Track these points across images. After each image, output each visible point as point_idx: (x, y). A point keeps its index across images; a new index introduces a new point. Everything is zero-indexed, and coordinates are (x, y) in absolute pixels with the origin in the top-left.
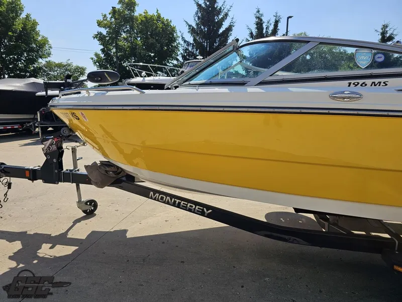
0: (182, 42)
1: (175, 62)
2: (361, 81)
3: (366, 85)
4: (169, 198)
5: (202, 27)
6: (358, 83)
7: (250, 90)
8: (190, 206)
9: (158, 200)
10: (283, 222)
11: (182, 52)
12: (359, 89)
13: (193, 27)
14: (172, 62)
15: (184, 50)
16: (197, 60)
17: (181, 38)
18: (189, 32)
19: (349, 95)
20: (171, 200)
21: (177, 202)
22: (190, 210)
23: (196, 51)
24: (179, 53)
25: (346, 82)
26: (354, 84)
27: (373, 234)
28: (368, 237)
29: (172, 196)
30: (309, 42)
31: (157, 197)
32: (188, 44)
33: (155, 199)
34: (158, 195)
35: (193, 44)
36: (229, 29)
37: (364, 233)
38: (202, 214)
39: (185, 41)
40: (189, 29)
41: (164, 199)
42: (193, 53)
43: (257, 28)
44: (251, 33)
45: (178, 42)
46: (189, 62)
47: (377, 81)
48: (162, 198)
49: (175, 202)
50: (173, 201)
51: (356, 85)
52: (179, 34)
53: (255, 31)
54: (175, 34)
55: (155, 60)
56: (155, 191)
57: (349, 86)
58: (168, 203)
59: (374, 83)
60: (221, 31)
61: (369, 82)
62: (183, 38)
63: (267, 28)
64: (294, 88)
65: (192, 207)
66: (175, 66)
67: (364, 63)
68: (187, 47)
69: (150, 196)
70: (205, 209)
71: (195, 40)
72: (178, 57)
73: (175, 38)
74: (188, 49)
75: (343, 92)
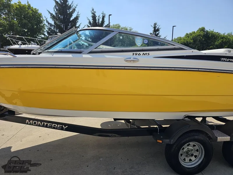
0: (47, 24)
1: (43, 36)
2: (138, 53)
3: (140, 54)
4: (40, 122)
5: (60, 16)
6: (137, 54)
7: (84, 56)
8: (54, 125)
9: (32, 125)
10: (110, 127)
11: (47, 30)
12: (137, 56)
13: (53, 15)
14: (41, 36)
15: (48, 29)
16: (57, 36)
17: (46, 21)
18: (51, 18)
19: (133, 60)
20: (41, 124)
21: (45, 124)
22: (54, 128)
23: (57, 30)
24: (45, 30)
25: (132, 53)
26: (135, 54)
27: (152, 126)
28: (150, 128)
29: (41, 121)
30: (114, 31)
31: (31, 123)
32: (51, 25)
33: (30, 124)
34: (32, 121)
35: (54, 25)
36: (77, 18)
37: (148, 127)
38: (62, 129)
39: (49, 23)
40: (51, 16)
41: (37, 123)
42: (54, 31)
43: (93, 19)
44: (90, 22)
45: (44, 23)
46: (52, 37)
47: (145, 52)
48: (35, 123)
49: (44, 124)
50: (42, 124)
51: (136, 55)
52: (44, 19)
53: (92, 21)
54: (41, 18)
55: (28, 34)
56: (30, 119)
57: (133, 55)
58: (39, 126)
59: (144, 53)
60: (72, 19)
61: (141, 53)
62: (47, 21)
63: (98, 20)
64: (107, 56)
65: (55, 126)
66: (43, 38)
67: (139, 43)
68: (50, 27)
69: (27, 122)
70: (63, 126)
71: (55, 23)
72: (45, 33)
73: (41, 21)
74: (51, 29)
75: (130, 58)
